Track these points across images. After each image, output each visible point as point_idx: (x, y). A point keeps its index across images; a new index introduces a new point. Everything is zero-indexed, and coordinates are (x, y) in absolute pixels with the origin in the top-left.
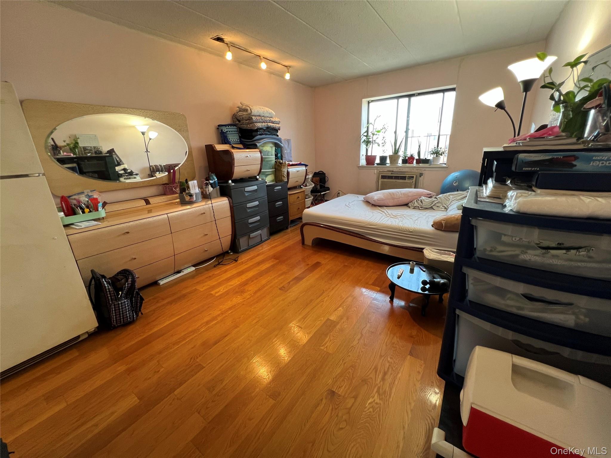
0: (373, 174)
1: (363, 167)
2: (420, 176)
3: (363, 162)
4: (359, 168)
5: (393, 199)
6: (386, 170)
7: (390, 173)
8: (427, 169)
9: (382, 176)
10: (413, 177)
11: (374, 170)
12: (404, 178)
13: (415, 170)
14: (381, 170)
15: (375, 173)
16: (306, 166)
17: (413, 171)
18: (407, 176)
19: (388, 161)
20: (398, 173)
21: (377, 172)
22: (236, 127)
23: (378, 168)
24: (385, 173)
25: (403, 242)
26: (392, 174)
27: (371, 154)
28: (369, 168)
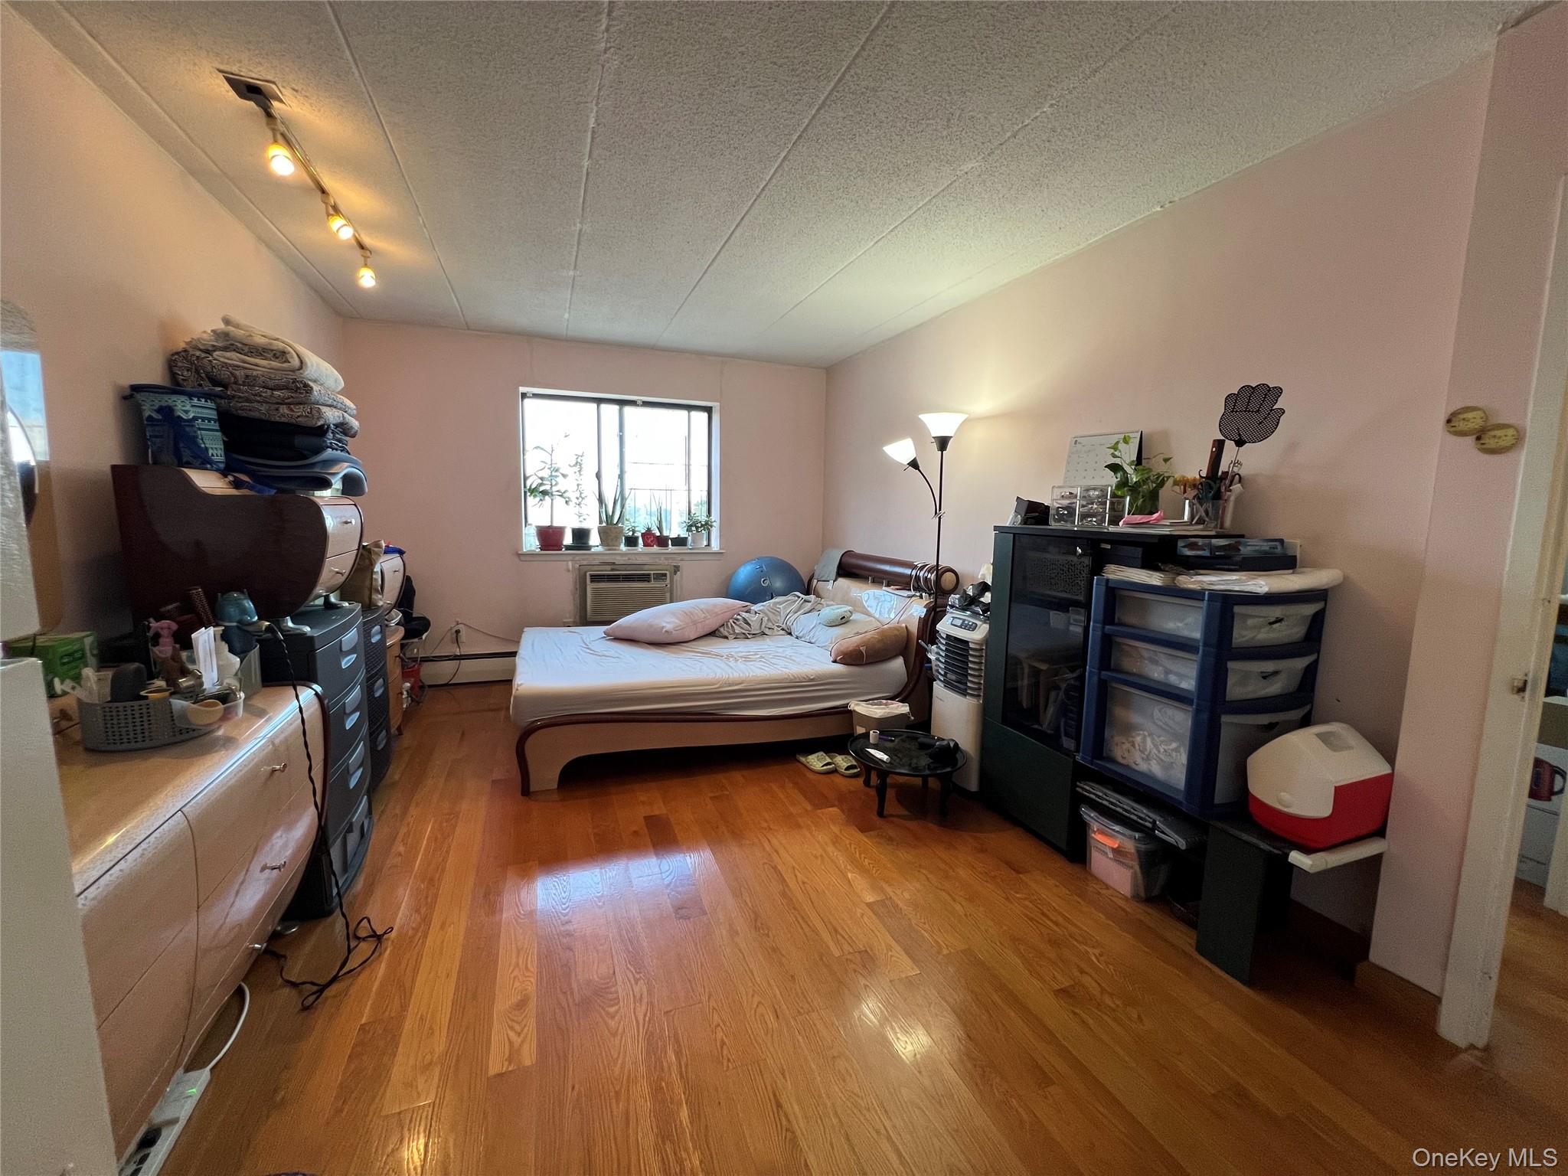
0: (562, 573)
1: (531, 555)
2: (675, 573)
3: (530, 542)
4: (523, 558)
5: (695, 623)
6: (597, 562)
7: (609, 568)
8: (686, 557)
9: (591, 576)
10: (665, 575)
11: (565, 563)
12: (645, 578)
13: (662, 559)
14: (585, 563)
15: (569, 571)
16: (401, 553)
17: (657, 560)
18: (652, 572)
19: (594, 540)
20: (629, 568)
21: (573, 567)
22: (213, 405)
23: (577, 558)
24: (596, 568)
25: (820, 703)
26: (612, 570)
27: (552, 522)
28: (548, 558)
